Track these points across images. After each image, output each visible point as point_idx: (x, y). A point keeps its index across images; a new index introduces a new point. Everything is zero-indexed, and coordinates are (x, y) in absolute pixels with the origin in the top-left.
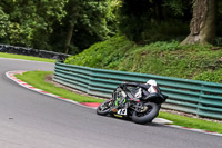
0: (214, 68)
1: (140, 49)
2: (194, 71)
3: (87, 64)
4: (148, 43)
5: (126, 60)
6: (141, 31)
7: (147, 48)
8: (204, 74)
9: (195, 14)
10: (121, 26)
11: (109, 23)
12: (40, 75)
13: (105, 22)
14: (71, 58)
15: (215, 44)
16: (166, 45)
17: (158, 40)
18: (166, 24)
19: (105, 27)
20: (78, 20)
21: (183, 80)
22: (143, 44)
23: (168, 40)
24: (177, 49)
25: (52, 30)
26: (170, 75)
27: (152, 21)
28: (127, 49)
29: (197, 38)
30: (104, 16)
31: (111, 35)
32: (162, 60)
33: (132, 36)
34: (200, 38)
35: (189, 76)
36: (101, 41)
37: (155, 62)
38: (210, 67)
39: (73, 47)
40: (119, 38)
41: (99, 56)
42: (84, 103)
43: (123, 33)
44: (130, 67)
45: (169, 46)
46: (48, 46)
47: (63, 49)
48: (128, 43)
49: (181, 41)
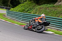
5: (34, 10)
12: (1, 14)
14: (12, 9)
26: (51, 16)
33: (36, 2)
37: (46, 11)
44: (36, 13)
48: (34, 4)
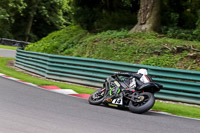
0: (159, 54)
1: (93, 37)
2: (141, 57)
3: (45, 50)
4: (100, 32)
5: (80, 47)
6: (93, 21)
7: (99, 36)
8: (150, 59)
9: (142, 6)
10: (76, 17)
11: (65, 14)
12: (3, 61)
13: (61, 13)
14: (30, 45)
15: (160, 32)
16: (116, 33)
17: (109, 28)
18: (116, 15)
19: (61, 17)
20: (37, 11)
21: (131, 64)
22: (96, 33)
23: (118, 29)
24: (126, 37)
25: (13, 21)
26: (119, 60)
27: (104, 12)
28: (81, 37)
29: (143, 27)
30: (60, 7)
31: (67, 25)
32: (112, 46)
33: (85, 25)
34: (147, 26)
35: (136, 61)
36: (57, 30)
37: (106, 49)
38: (156, 53)
39: (32, 35)
40: (74, 28)
41: (56, 43)
42: (42, 85)
43: (77, 22)
44: (83, 53)
45: (119, 34)
46: (10, 35)
47: (23, 37)
48: (82, 32)
49: (129, 29)
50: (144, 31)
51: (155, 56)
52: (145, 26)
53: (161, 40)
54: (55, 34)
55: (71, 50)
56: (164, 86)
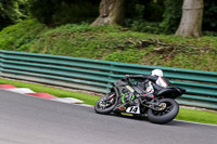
0: (123, 49)
1: (51, 31)
2: (103, 52)
4: (59, 26)
5: (37, 42)
6: (51, 14)
7: (58, 30)
8: (113, 55)
10: (33, 9)
11: (21, 7)
13: (17, 5)
15: (124, 25)
16: (76, 27)
17: (69, 22)
18: (76, 7)
19: (17, 10)
22: (54, 27)
23: (78, 22)
24: (87, 31)
27: (63, 3)
28: (38, 31)
29: (106, 20)
31: (23, 18)
32: (72, 41)
34: (110, 19)
35: (99, 57)
36: (13, 24)
37: (66, 44)
38: (119, 48)
40: (30, 21)
41: (11, 38)
43: (34, 15)
44: (41, 49)
45: (79, 27)
48: (39, 25)
49: (91, 22)
50: (106, 25)
51: (119, 52)
52: (107, 19)
53: (125, 34)
54: (10, 28)
55: (27, 45)
56: (188, 90)
